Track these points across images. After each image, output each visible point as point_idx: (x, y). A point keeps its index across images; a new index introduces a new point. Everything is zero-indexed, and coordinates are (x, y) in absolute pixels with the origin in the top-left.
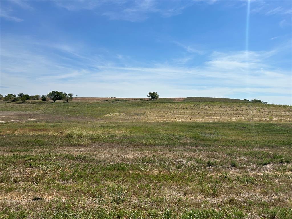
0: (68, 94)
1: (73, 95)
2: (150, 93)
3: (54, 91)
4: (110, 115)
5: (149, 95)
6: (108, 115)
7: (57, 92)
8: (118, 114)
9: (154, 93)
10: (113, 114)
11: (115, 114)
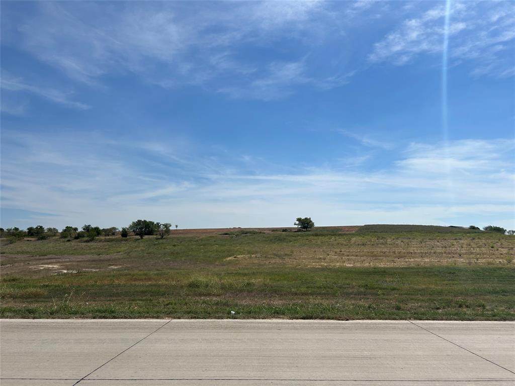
0: (163, 225)
1: (171, 226)
2: (299, 220)
3: (141, 221)
4: (235, 257)
5: (297, 222)
6: (230, 258)
7: (145, 221)
8: (247, 256)
9: (306, 219)
10: (239, 256)
11: (242, 256)
